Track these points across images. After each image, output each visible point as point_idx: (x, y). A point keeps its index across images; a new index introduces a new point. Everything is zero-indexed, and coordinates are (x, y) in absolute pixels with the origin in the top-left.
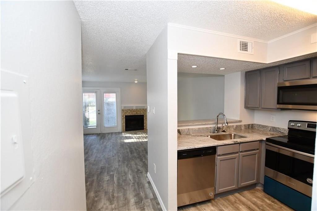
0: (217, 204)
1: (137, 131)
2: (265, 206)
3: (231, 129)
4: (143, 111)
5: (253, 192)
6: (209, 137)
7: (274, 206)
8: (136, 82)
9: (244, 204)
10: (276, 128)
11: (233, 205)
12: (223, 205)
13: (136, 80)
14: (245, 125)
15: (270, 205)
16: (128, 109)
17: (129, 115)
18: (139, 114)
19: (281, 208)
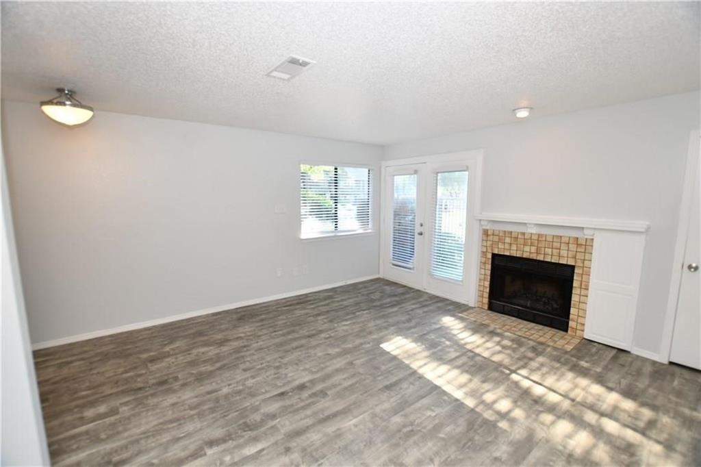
8: (523, 114)
16: (505, 232)
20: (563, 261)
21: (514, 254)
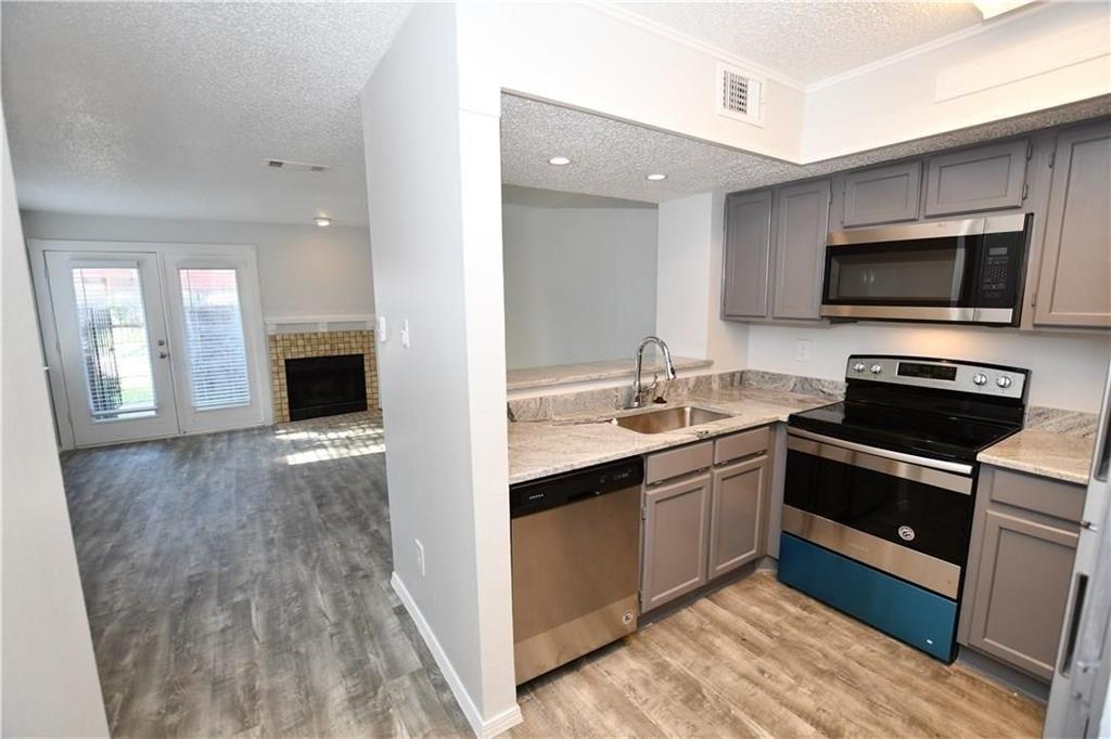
0: (647, 647)
1: (340, 416)
2: (785, 626)
3: (680, 390)
4: (359, 339)
5: (749, 586)
6: (615, 422)
7: (808, 620)
8: (323, 223)
9: (726, 630)
10: (812, 380)
11: (695, 640)
12: (667, 646)
13: (323, 215)
14: (721, 376)
15: (798, 619)
16: (296, 335)
17: (302, 356)
18: (342, 353)
19: (827, 623)
20: (354, 353)
21: (309, 355)
